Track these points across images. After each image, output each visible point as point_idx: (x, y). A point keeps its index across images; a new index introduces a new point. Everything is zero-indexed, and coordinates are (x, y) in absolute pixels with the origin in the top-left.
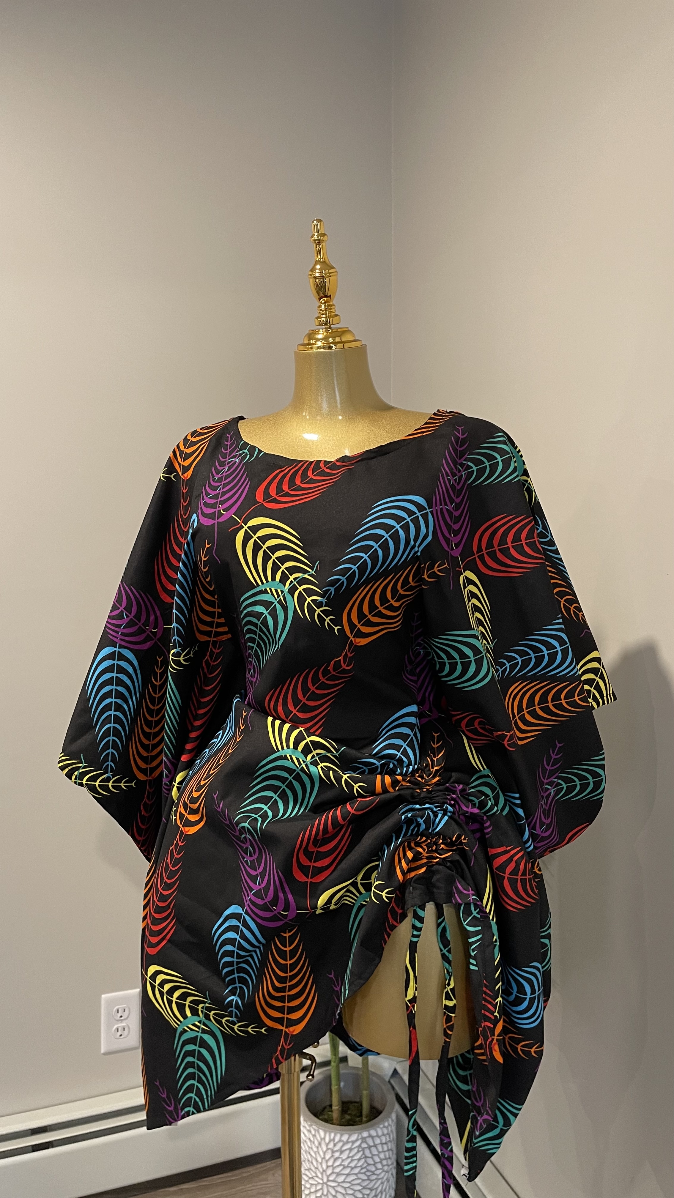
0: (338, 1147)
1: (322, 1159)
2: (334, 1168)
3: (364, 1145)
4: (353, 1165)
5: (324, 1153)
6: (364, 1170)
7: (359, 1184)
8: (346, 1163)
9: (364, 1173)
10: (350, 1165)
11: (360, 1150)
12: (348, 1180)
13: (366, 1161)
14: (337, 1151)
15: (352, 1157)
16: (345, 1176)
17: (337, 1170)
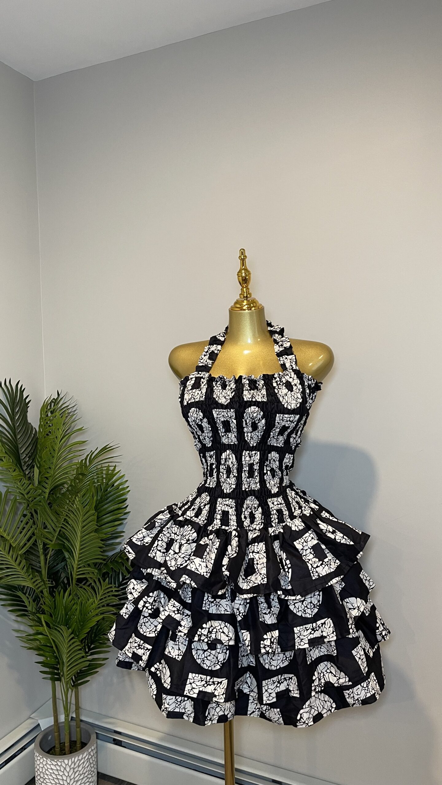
0: (77, 765)
1: (67, 777)
2: (74, 778)
3: (90, 757)
4: (85, 772)
5: (68, 773)
6: (90, 771)
7: (88, 782)
8: (81, 772)
9: (90, 774)
10: (84, 772)
11: (88, 760)
12: (82, 782)
13: (91, 766)
14: (76, 767)
15: (84, 767)
16: (81, 780)
17: (76, 779)
